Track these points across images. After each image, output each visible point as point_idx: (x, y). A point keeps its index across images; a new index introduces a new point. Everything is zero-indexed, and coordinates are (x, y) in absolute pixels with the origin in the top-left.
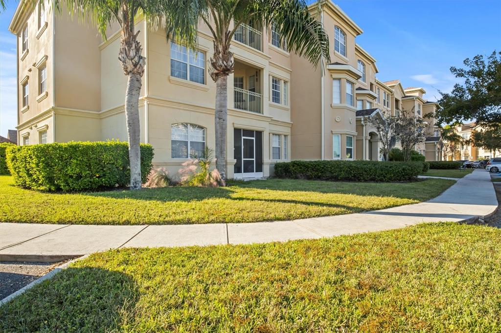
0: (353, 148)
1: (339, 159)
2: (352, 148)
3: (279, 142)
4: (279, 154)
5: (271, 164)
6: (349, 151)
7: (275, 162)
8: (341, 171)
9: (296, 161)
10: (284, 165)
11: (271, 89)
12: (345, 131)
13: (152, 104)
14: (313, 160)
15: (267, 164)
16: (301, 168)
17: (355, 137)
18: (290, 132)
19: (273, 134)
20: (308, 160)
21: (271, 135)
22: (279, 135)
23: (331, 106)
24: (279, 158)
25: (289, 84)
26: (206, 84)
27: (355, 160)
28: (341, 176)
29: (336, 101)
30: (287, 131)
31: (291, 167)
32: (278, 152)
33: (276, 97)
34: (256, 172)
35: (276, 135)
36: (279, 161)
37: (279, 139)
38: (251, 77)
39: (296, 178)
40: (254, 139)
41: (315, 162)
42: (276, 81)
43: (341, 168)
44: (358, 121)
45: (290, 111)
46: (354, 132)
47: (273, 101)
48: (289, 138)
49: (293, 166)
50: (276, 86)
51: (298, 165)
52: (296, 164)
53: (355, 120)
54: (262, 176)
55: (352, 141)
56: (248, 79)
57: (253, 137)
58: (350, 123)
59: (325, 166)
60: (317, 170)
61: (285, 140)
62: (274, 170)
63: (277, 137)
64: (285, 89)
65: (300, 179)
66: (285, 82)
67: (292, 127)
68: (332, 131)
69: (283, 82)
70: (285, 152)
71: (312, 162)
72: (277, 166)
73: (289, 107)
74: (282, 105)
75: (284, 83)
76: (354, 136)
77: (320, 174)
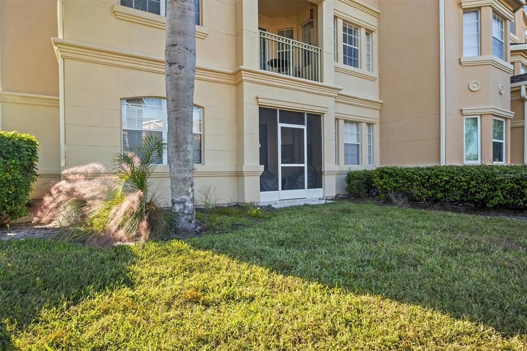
0: (506, 141)
1: (478, 163)
2: (503, 141)
3: (358, 135)
4: (358, 156)
5: (339, 173)
6: (497, 148)
7: (348, 170)
8: (495, 190)
9: (387, 168)
10: (364, 175)
11: (341, 44)
12: (490, 107)
13: (70, 58)
14: (421, 166)
15: (331, 173)
16: (397, 182)
17: (509, 121)
18: (378, 117)
19: (346, 121)
20: (412, 165)
21: (341, 122)
22: (357, 123)
23: (460, 63)
24: (358, 164)
25: (375, 36)
26: (202, 25)
27: (509, 163)
28: (495, 201)
29: (470, 53)
30: (373, 115)
31: (378, 179)
32: (356, 153)
33: (351, 57)
34: (309, 187)
35: (351, 122)
36: (355, 168)
37: (358, 130)
38: (305, 26)
39: (388, 201)
40: (305, 127)
41: (428, 168)
42: (350, 30)
43: (496, 183)
44: (515, 92)
45: (377, 81)
46: (507, 111)
47: (345, 63)
48: (376, 128)
49: (382, 178)
50: (350, 38)
51: (391, 175)
52: (386, 173)
53: (510, 90)
54: (321, 196)
55: (502, 129)
56: (301, 29)
57: (304, 124)
58: (501, 94)
59: (453, 178)
60: (433, 186)
61: (369, 132)
62: (346, 185)
63: (354, 127)
64: (368, 45)
65: (396, 204)
66: (369, 32)
67: (381, 107)
68: (461, 110)
69: (363, 31)
70: (370, 152)
71: (422, 169)
72: (351, 177)
73: (375, 74)
74: (363, 69)
75: (367, 34)
76: (506, 119)
77: (439, 195)
